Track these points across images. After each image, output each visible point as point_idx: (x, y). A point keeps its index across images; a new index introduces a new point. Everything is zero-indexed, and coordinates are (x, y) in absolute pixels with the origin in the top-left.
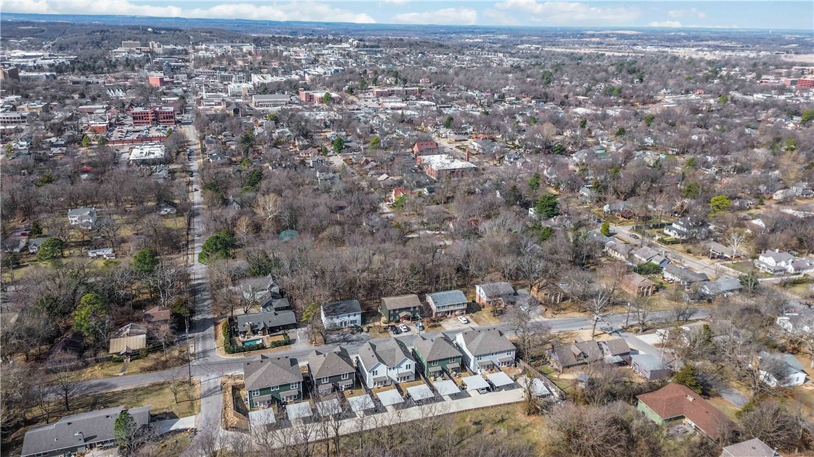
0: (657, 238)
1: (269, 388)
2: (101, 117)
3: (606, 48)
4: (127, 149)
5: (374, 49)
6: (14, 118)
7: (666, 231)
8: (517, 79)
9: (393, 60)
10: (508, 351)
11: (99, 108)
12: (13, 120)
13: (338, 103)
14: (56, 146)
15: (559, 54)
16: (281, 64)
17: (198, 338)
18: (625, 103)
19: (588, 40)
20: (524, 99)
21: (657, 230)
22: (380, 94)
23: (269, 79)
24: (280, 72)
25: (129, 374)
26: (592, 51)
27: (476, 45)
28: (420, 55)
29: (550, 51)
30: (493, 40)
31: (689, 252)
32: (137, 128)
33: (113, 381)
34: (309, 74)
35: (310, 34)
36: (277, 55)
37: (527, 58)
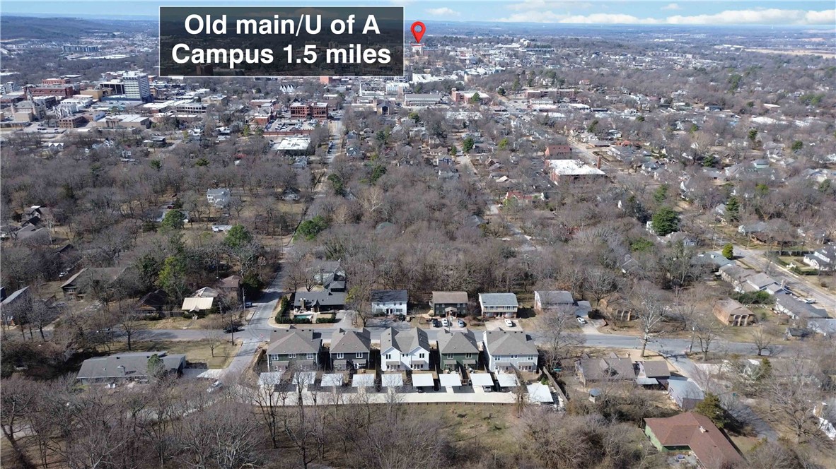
0: (791, 266)
1: (287, 355)
2: (264, 111)
3: (827, 49)
4: (279, 140)
5: (545, 49)
6: (197, 108)
7: (806, 260)
8: (698, 83)
9: (562, 61)
10: (529, 356)
11: (267, 103)
12: (196, 110)
13: (485, 104)
14: (223, 134)
15: (762, 56)
16: (445, 64)
17: (260, 307)
18: (822, 114)
19: (807, 40)
20: (695, 105)
21: (796, 258)
22: (532, 96)
23: (429, 79)
24: (442, 72)
25: (191, 328)
26: (808, 53)
27: (665, 46)
28: (593, 56)
29: (753, 53)
30: (688, 39)
31: (824, 285)
32: (294, 121)
33: (176, 332)
34: (468, 74)
35: (486, 34)
36: (444, 55)
37: (721, 60)
